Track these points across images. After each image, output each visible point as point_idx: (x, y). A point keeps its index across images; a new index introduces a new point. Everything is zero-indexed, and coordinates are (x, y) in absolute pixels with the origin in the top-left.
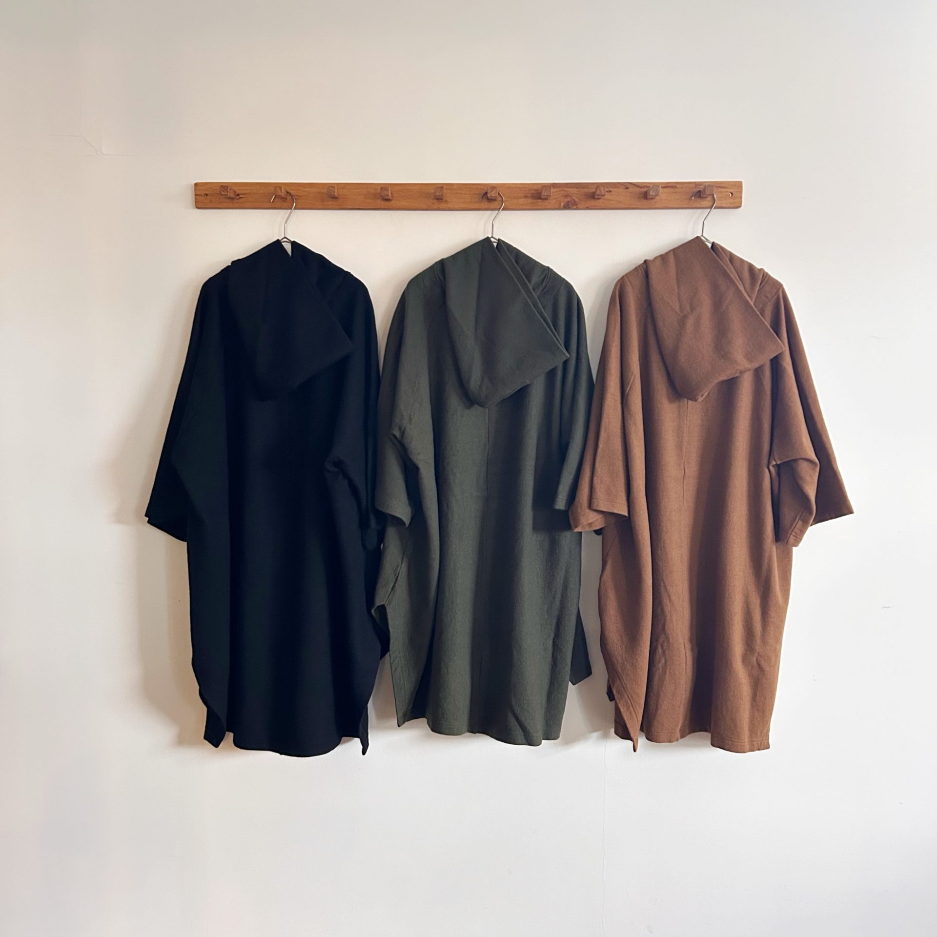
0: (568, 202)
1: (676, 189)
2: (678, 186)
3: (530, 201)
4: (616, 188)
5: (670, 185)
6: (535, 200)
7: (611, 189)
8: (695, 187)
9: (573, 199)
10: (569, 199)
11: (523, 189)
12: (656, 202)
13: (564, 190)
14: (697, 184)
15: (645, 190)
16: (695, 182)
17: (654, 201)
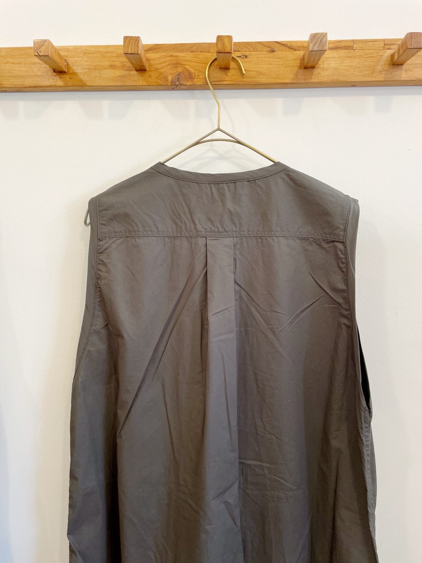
0: (179, 74)
1: (352, 51)
2: (355, 46)
3: (118, 73)
4: (255, 51)
5: (343, 44)
6: (127, 72)
7: (247, 53)
8: (384, 48)
9: (187, 69)
10: (180, 69)
11: (108, 55)
12: (320, 73)
13: (171, 56)
14: (387, 44)
15: (301, 53)
16: (384, 40)
17: (316, 71)
